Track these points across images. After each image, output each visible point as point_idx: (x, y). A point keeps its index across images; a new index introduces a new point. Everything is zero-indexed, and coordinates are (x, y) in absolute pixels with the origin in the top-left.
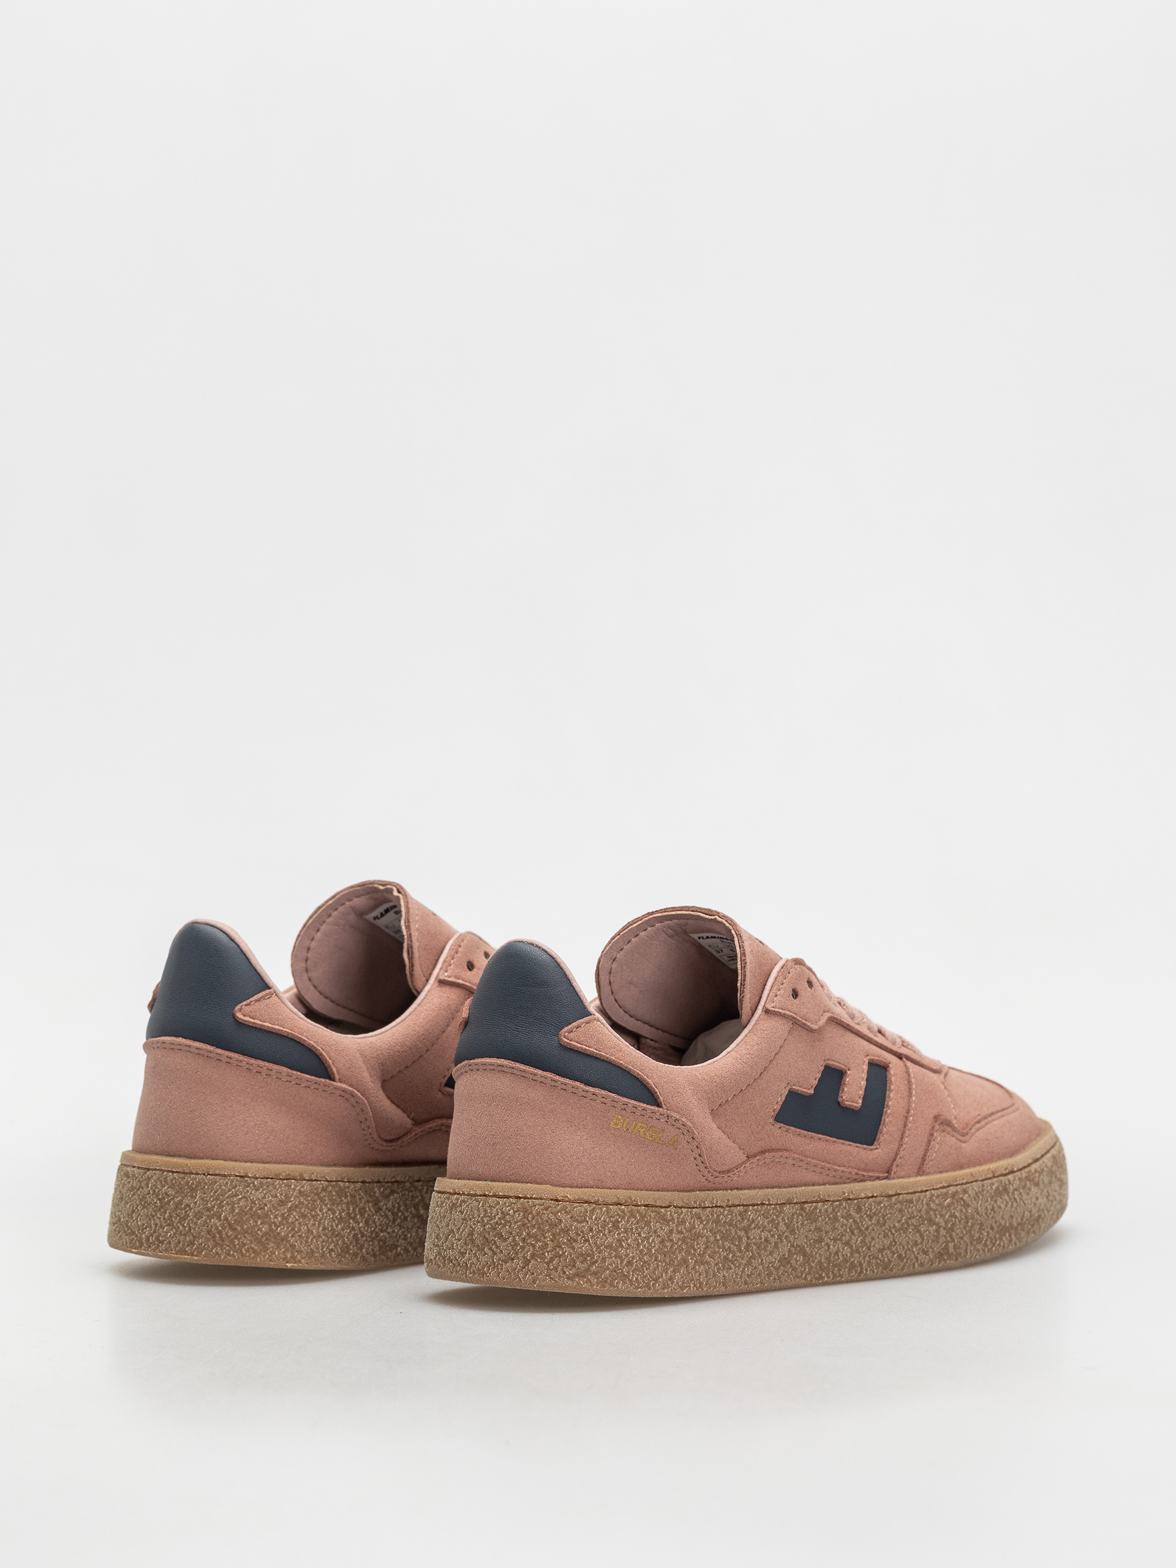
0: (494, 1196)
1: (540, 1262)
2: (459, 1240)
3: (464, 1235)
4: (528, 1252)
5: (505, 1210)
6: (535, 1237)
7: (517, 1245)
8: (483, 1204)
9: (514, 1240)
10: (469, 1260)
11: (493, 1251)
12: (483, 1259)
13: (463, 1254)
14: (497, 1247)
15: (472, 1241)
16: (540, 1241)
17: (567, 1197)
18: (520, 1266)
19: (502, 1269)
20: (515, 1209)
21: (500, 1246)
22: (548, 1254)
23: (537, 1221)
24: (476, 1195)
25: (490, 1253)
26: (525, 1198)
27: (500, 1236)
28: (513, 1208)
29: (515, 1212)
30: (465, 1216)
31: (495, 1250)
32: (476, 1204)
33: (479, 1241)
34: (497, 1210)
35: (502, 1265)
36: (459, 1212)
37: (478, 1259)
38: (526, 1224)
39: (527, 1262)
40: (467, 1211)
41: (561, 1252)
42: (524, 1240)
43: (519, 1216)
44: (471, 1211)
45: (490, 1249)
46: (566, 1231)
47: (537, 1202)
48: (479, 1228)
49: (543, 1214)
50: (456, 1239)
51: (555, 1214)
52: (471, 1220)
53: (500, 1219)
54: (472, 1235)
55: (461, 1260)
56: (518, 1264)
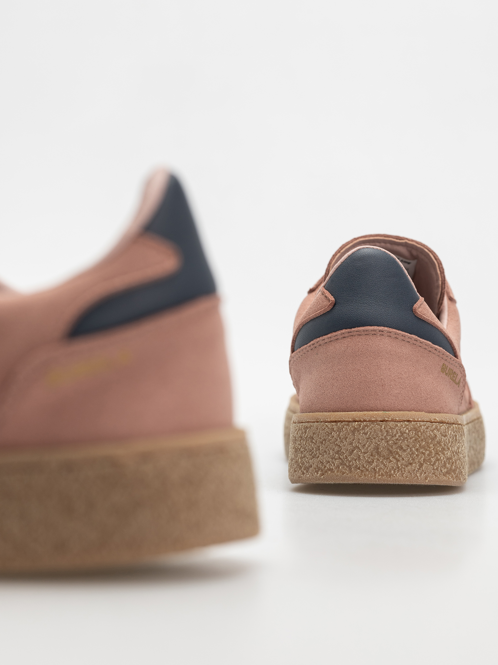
0: (392, 420)
1: (429, 465)
2: (365, 453)
3: (370, 450)
4: (421, 458)
5: (403, 430)
6: (423, 447)
7: (413, 453)
8: (384, 427)
9: (411, 450)
10: (377, 466)
11: (396, 459)
12: (390, 465)
13: (370, 463)
14: (399, 456)
15: (378, 453)
16: (427, 450)
17: (436, 420)
18: (417, 468)
19: (405, 471)
20: (410, 429)
21: (402, 455)
22: (433, 459)
23: (424, 437)
24: (376, 421)
25: (395, 461)
26: (415, 421)
27: (401, 448)
28: (407, 429)
29: (409, 431)
30: (369, 436)
31: (398, 458)
32: (379, 427)
33: (385, 453)
34: (397, 430)
35: (404, 468)
36: (362, 434)
37: (384, 465)
38: (417, 439)
39: (421, 465)
40: (371, 433)
41: (439, 457)
42: (417, 450)
43: (412, 434)
44: (375, 432)
45: (394, 458)
46: (439, 443)
47: (422, 423)
48: (383, 443)
49: (427, 431)
50: (362, 453)
51: (433, 431)
52: (375, 438)
53: (399, 436)
54: (378, 449)
55: (369, 467)
56: (416, 466)
